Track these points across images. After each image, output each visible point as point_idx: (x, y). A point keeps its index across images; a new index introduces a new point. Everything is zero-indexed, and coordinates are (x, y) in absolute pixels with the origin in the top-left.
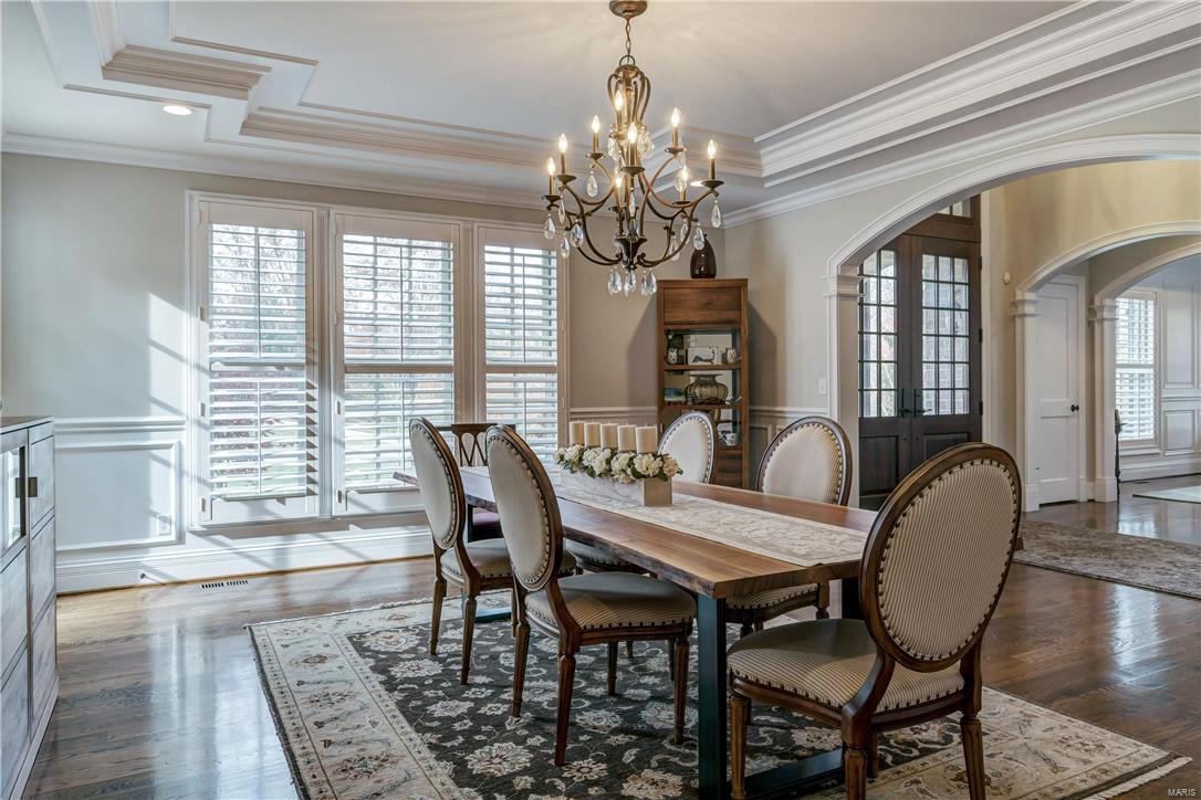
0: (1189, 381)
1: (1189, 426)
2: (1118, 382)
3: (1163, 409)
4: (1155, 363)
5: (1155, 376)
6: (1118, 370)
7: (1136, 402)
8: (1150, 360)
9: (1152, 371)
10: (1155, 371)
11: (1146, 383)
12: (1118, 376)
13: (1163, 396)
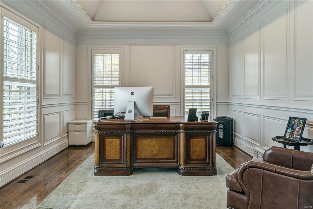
0: (58, 93)
1: (58, 120)
2: (6, 94)
3: (43, 113)
4: (38, 79)
5: (38, 89)
6: (5, 83)
7: (23, 110)
8: (34, 77)
9: (35, 85)
10: (37, 86)
11: (31, 95)
12: (5, 88)
13: (43, 104)
